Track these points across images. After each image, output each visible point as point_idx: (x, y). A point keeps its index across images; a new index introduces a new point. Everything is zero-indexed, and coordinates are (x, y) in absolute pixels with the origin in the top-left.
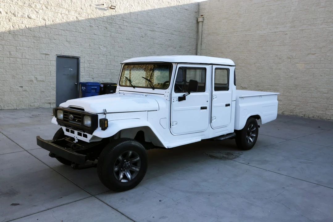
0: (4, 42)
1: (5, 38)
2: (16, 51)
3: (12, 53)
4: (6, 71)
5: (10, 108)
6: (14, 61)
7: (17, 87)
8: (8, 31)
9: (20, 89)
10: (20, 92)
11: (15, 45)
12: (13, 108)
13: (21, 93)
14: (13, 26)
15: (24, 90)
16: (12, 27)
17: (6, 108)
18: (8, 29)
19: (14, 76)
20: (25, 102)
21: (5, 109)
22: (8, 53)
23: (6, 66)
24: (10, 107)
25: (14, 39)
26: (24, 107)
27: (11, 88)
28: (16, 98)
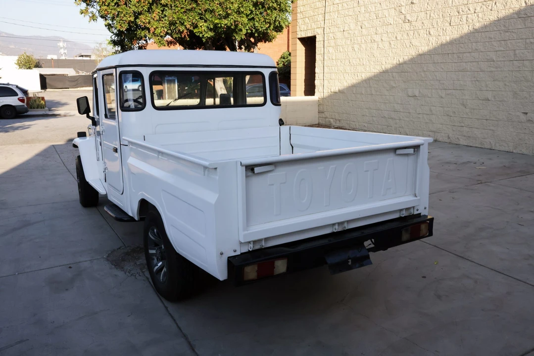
0: (507, 34)
1: (510, 28)
2: (526, 49)
3: (517, 52)
4: (505, 85)
5: (503, 149)
6: (519, 67)
7: (518, 113)
8: (516, 13)
9: (523, 117)
10: (521, 122)
11: (524, 37)
12: (507, 149)
13: (524, 124)
14: (525, 2)
15: (528, 119)
16: (524, 5)
17: (498, 148)
18: (516, 9)
19: (516, 94)
20: (528, 142)
21: (496, 148)
22: (512, 53)
23: (506, 77)
24: (504, 146)
25: (524, 27)
26: (524, 151)
27: (510, 114)
28: (515, 133)
